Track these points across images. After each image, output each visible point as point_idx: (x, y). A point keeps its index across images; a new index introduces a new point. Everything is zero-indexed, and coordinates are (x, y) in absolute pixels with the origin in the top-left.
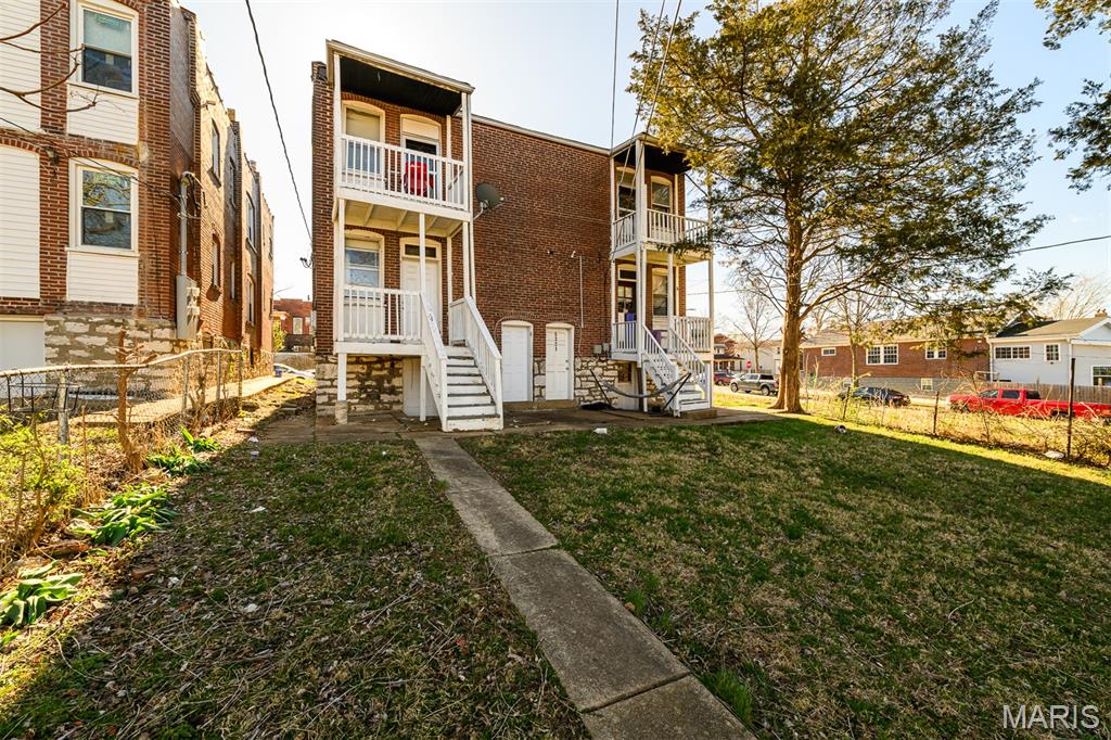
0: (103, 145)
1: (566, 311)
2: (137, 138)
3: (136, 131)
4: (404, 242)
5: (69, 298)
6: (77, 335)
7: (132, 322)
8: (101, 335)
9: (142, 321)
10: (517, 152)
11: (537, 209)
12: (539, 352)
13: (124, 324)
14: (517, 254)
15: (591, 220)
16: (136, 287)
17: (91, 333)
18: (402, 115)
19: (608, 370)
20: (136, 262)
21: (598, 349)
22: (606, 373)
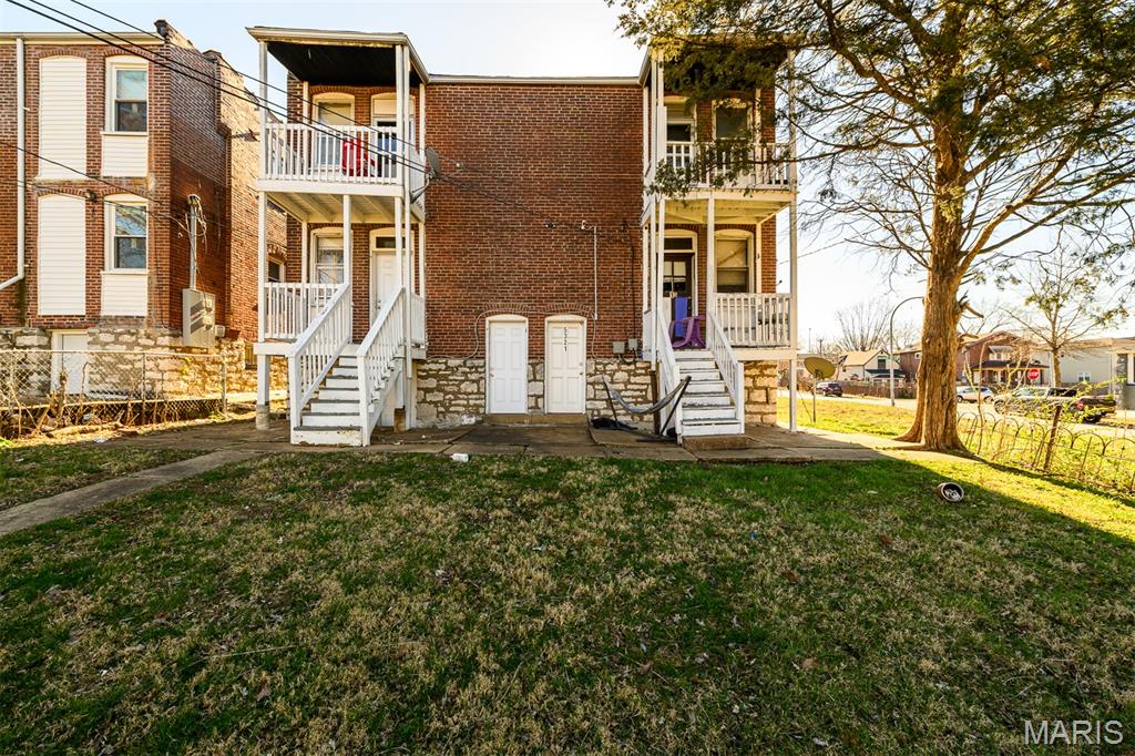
0: (124, 181)
1: (573, 299)
2: (146, 170)
3: (146, 165)
4: (374, 235)
5: (103, 314)
6: (107, 344)
7: (142, 332)
8: (122, 343)
9: (150, 331)
10: (506, 109)
11: (533, 174)
12: (537, 353)
13: (137, 333)
14: (505, 234)
15: (612, 176)
16: (145, 300)
17: (116, 342)
18: (373, 97)
19: (636, 375)
20: (146, 279)
21: (618, 347)
22: (633, 379)
